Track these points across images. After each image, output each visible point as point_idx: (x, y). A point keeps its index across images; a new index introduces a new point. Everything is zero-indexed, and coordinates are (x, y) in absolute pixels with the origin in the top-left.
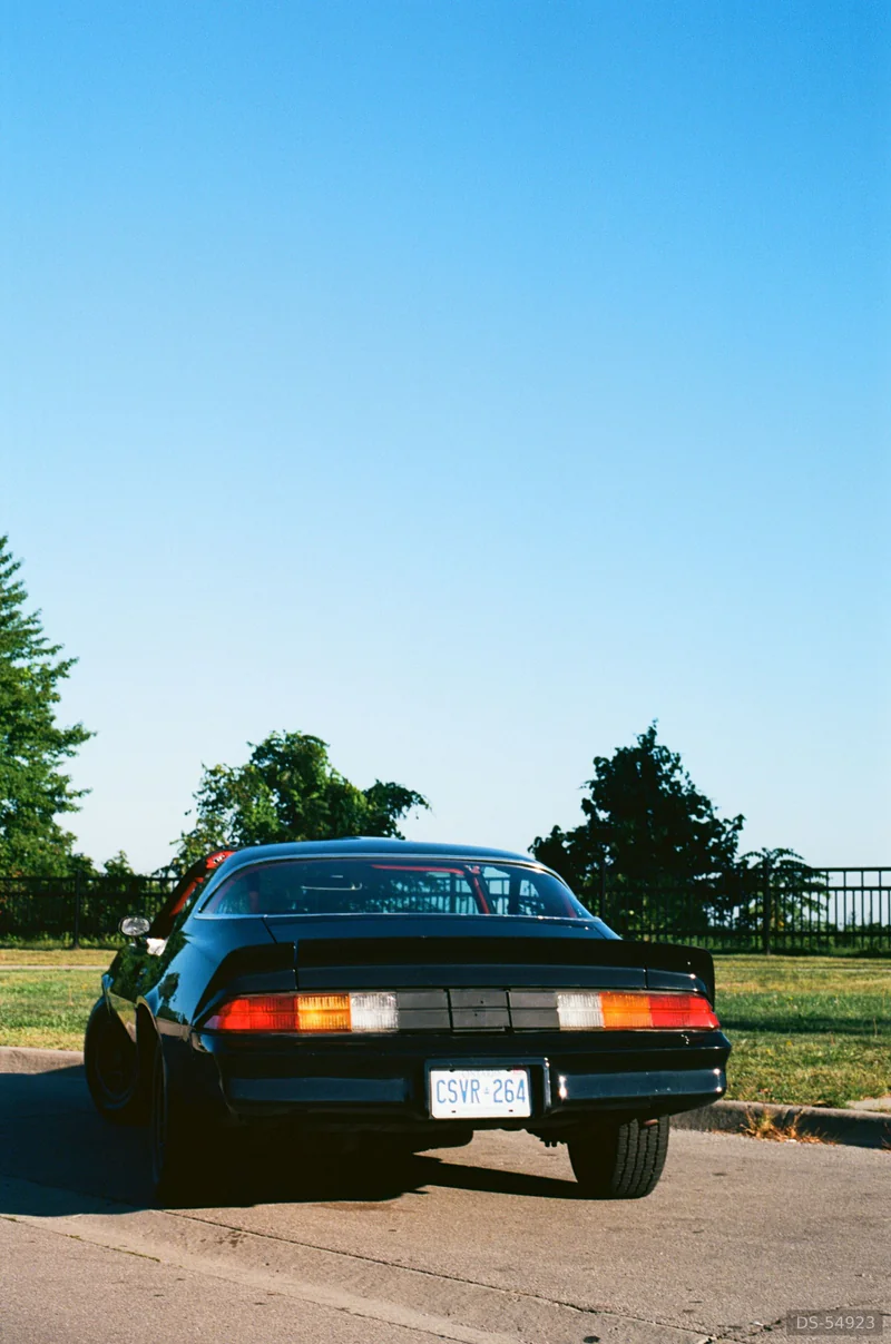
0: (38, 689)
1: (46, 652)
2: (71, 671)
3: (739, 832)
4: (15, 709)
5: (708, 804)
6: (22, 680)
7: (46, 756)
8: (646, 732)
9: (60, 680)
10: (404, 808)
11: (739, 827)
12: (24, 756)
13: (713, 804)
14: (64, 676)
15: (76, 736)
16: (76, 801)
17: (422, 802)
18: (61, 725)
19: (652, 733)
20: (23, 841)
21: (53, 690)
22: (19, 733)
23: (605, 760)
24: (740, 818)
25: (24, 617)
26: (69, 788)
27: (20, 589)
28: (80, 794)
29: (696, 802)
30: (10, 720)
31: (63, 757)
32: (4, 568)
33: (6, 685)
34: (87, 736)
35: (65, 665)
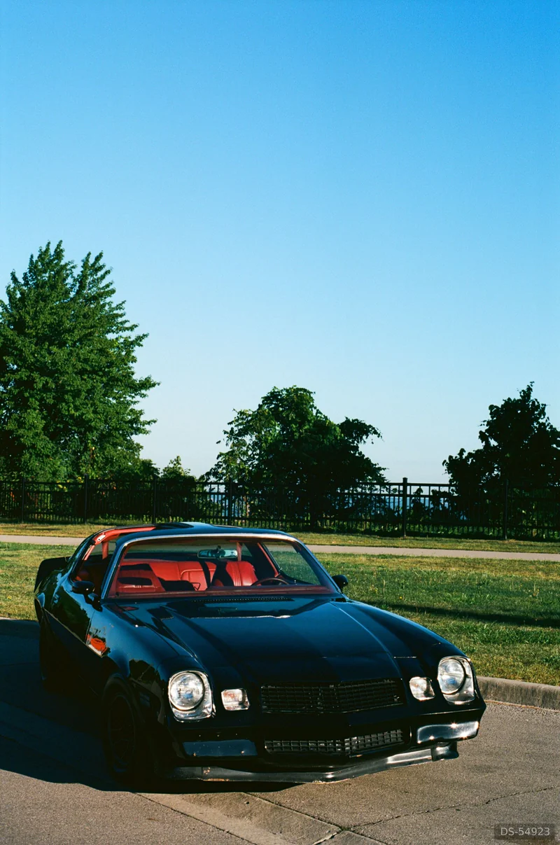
0: (124, 353)
1: (128, 329)
2: (143, 342)
4: (108, 367)
6: (112, 347)
7: (128, 398)
8: (525, 389)
9: (137, 348)
10: (364, 437)
12: (114, 398)
14: (138, 344)
15: (147, 384)
16: (147, 427)
17: (375, 432)
18: (138, 377)
19: (529, 389)
20: (110, 451)
21: (133, 354)
22: (112, 382)
23: (496, 407)
25: (114, 305)
26: (142, 419)
27: (111, 287)
28: (149, 423)
30: (106, 374)
31: (138, 398)
32: (100, 274)
33: (102, 352)
34: (154, 385)
35: (140, 338)
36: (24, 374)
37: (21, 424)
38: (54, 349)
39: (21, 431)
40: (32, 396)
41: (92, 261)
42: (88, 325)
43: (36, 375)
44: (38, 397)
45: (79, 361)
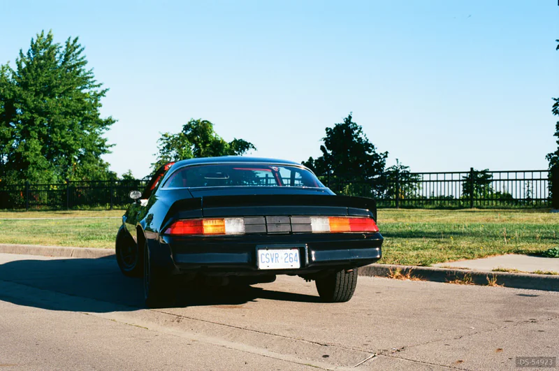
0: (93, 102)
1: (96, 86)
2: (106, 94)
3: (386, 159)
4: (83, 110)
5: (373, 147)
6: (86, 98)
7: (97, 130)
8: (347, 117)
9: (102, 98)
10: (246, 150)
11: (386, 156)
12: (88, 130)
13: (375, 147)
14: (104, 96)
15: (109, 122)
16: (110, 149)
17: (253, 147)
18: (103, 117)
19: (350, 117)
20: (89, 166)
21: (99, 102)
22: (86, 120)
23: (330, 129)
24: (387, 153)
25: (86, 71)
26: (106, 144)
27: (85, 59)
28: (111, 146)
29: (368, 146)
30: (81, 115)
31: (104, 131)
32: (77, 50)
33: (79, 100)
34: (114, 122)
35: (104, 91)
36: (27, 115)
37: (27, 148)
38: (47, 99)
39: (27, 153)
40: (33, 130)
41: (71, 43)
42: (69, 83)
43: (35, 115)
44: (37, 130)
45: (63, 106)
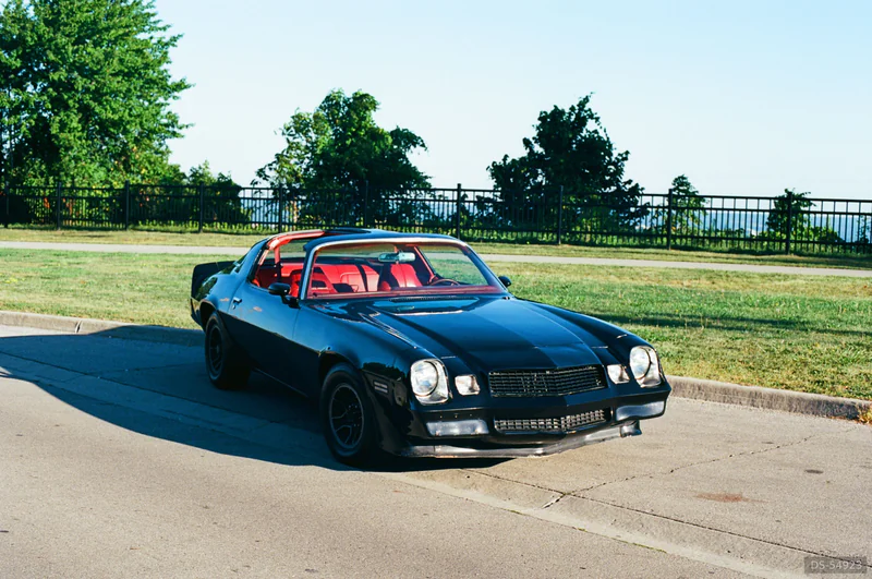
1: (160, 29)
3: (625, 162)
5: (610, 145)
6: (146, 47)
7: (161, 99)
8: (583, 98)
9: (171, 49)
11: (626, 159)
14: (173, 45)
15: (180, 86)
17: (423, 145)
21: (167, 55)
22: (147, 85)
25: (145, 4)
28: (186, 127)
30: (141, 76)
31: (170, 100)
33: (139, 52)
34: (188, 87)
35: (174, 38)
38: (90, 48)
42: (123, 24)
